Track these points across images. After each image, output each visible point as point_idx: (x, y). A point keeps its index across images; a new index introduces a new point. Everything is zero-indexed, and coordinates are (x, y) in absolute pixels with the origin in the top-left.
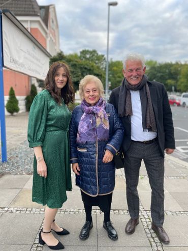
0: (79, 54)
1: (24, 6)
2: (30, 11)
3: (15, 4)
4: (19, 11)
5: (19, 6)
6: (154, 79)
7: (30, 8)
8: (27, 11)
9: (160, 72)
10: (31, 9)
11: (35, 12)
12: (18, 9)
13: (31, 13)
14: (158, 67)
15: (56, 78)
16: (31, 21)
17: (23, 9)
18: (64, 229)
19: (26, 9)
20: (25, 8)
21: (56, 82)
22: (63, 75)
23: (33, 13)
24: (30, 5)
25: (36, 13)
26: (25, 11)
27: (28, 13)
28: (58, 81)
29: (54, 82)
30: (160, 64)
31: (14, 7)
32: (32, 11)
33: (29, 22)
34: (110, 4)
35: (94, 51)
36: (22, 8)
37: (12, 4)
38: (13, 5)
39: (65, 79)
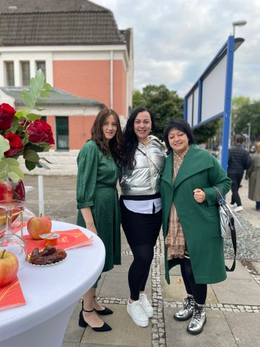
0: (142, 92)
1: (105, 32)
2: (113, 39)
3: (93, 30)
4: (99, 39)
5: (98, 32)
6: (248, 121)
7: (113, 34)
8: (110, 38)
9: (256, 113)
10: (114, 36)
11: (119, 38)
12: (98, 36)
13: (114, 40)
14: (252, 105)
15: (105, 128)
16: (114, 51)
17: (104, 36)
18: (106, 308)
19: (108, 36)
20: (106, 34)
21: (104, 132)
22: (113, 124)
23: (117, 40)
24: (112, 30)
25: (121, 40)
26: (106, 38)
27: (111, 40)
28: (108, 131)
29: (102, 132)
30: (255, 101)
31: (93, 34)
32: (115, 38)
33: (112, 52)
34: (236, 24)
35: (162, 86)
36: (102, 34)
37: (89, 30)
38: (91, 32)
39: (115, 128)
